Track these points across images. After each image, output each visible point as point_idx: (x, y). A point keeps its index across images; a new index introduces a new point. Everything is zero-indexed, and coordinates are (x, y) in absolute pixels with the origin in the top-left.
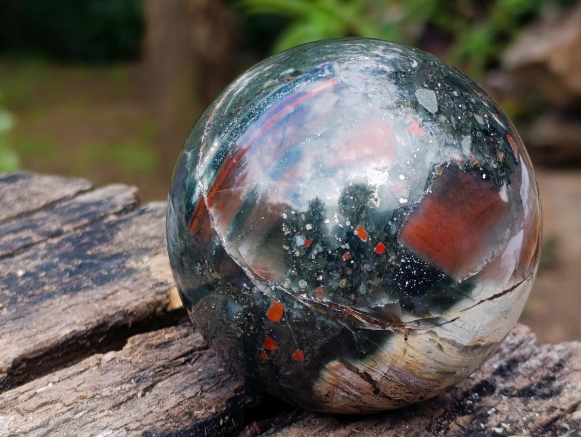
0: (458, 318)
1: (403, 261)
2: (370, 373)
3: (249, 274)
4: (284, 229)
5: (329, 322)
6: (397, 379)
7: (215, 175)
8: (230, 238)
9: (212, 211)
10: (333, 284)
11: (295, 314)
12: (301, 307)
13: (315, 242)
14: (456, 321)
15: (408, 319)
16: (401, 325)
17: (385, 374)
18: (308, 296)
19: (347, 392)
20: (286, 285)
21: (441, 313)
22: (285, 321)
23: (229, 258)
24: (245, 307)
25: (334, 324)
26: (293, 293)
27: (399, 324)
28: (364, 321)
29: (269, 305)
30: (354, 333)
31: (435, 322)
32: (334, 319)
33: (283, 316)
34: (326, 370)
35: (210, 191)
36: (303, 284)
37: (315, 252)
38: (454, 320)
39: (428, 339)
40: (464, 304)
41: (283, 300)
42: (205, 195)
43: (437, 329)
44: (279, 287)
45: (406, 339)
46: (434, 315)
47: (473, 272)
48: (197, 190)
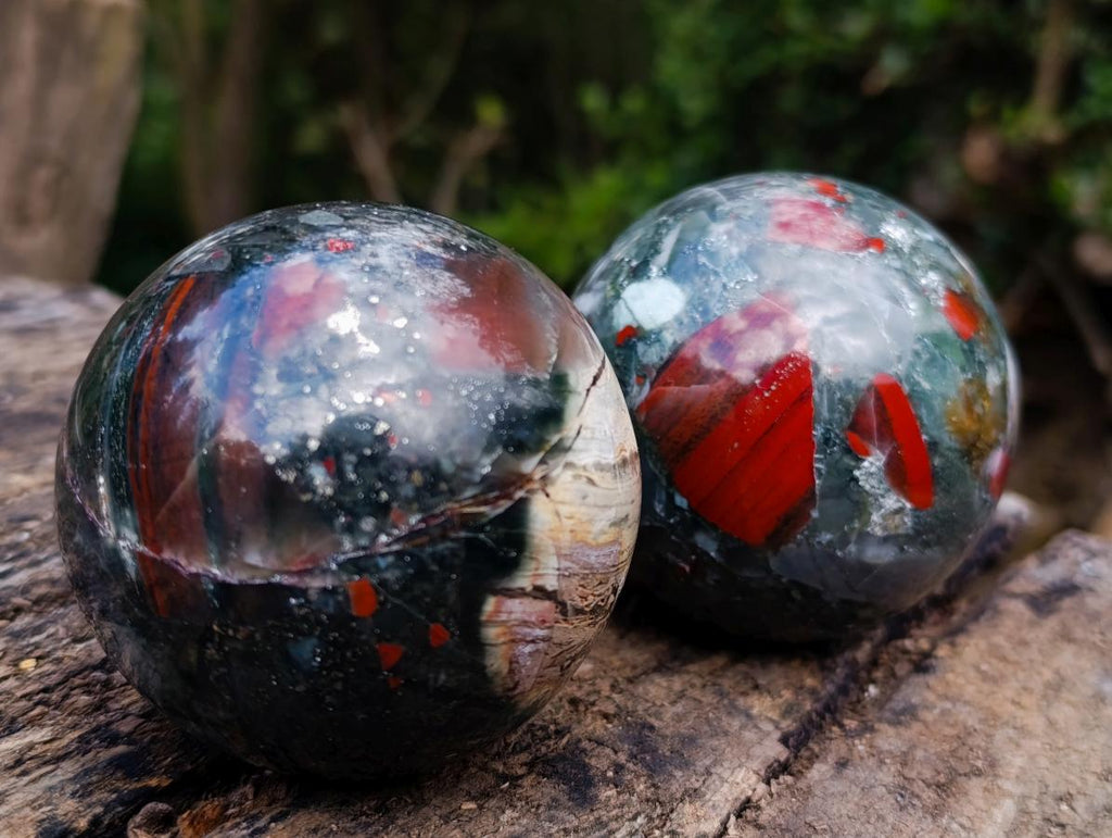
0: (581, 427)
1: (464, 392)
2: (539, 582)
3: (287, 580)
4: (284, 477)
5: (441, 547)
6: (576, 568)
7: (132, 510)
8: (223, 561)
9: (167, 555)
10: (407, 491)
11: (390, 576)
12: (390, 559)
13: (338, 456)
14: (583, 432)
15: (530, 465)
16: (527, 479)
17: (558, 569)
18: (388, 535)
19: (533, 641)
20: (347, 545)
21: (559, 430)
22: (386, 598)
23: (243, 587)
24: (317, 633)
25: (449, 544)
26: (364, 548)
27: (525, 479)
28: (482, 509)
29: (347, 597)
30: (482, 536)
31: (560, 449)
32: (444, 537)
33: (378, 593)
34: (487, 626)
35: (144, 536)
36: (368, 524)
37: (349, 468)
38: (579, 433)
39: (570, 479)
40: (573, 404)
41: (360, 571)
42: (141, 548)
43: (570, 457)
44: (342, 558)
45: (547, 495)
46: (555, 439)
47: (550, 357)
48: (126, 555)
